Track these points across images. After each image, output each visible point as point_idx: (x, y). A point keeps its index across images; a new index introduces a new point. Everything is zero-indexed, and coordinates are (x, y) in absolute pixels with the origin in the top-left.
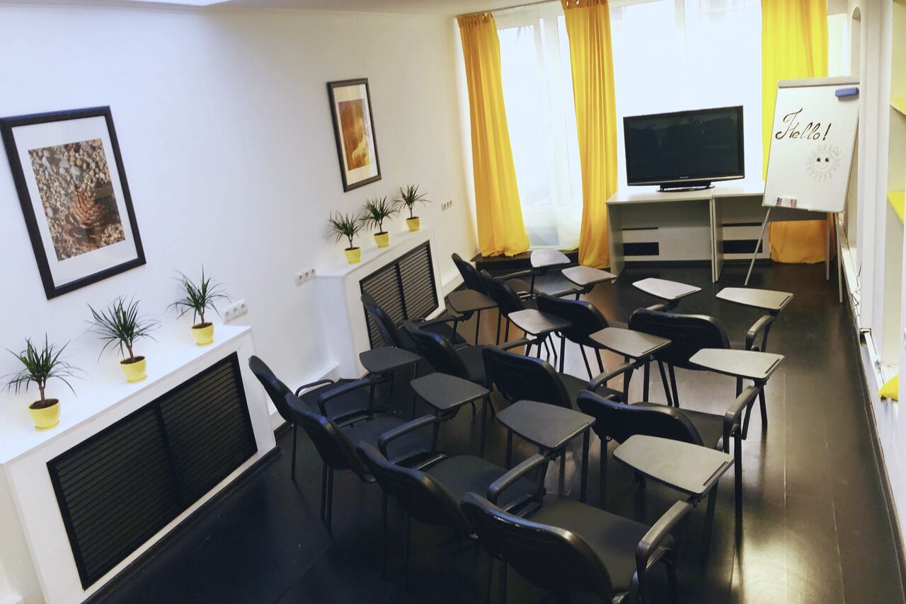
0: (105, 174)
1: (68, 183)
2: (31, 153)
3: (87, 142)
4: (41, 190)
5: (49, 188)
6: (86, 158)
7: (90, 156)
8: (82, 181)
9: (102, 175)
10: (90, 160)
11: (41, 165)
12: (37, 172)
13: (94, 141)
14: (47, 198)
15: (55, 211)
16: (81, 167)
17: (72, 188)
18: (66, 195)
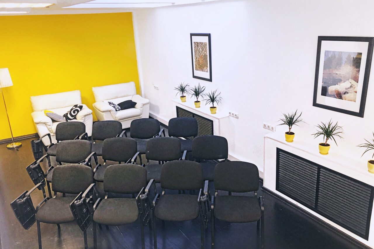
0: (206, 52)
1: (199, 52)
2: (194, 43)
3: (204, 43)
4: (195, 52)
5: (196, 51)
6: (203, 47)
7: (204, 47)
8: (202, 53)
9: (206, 53)
10: (204, 48)
11: (195, 46)
12: (194, 47)
13: (205, 43)
14: (195, 55)
15: (196, 58)
16: (202, 49)
17: (200, 54)
18: (199, 55)
